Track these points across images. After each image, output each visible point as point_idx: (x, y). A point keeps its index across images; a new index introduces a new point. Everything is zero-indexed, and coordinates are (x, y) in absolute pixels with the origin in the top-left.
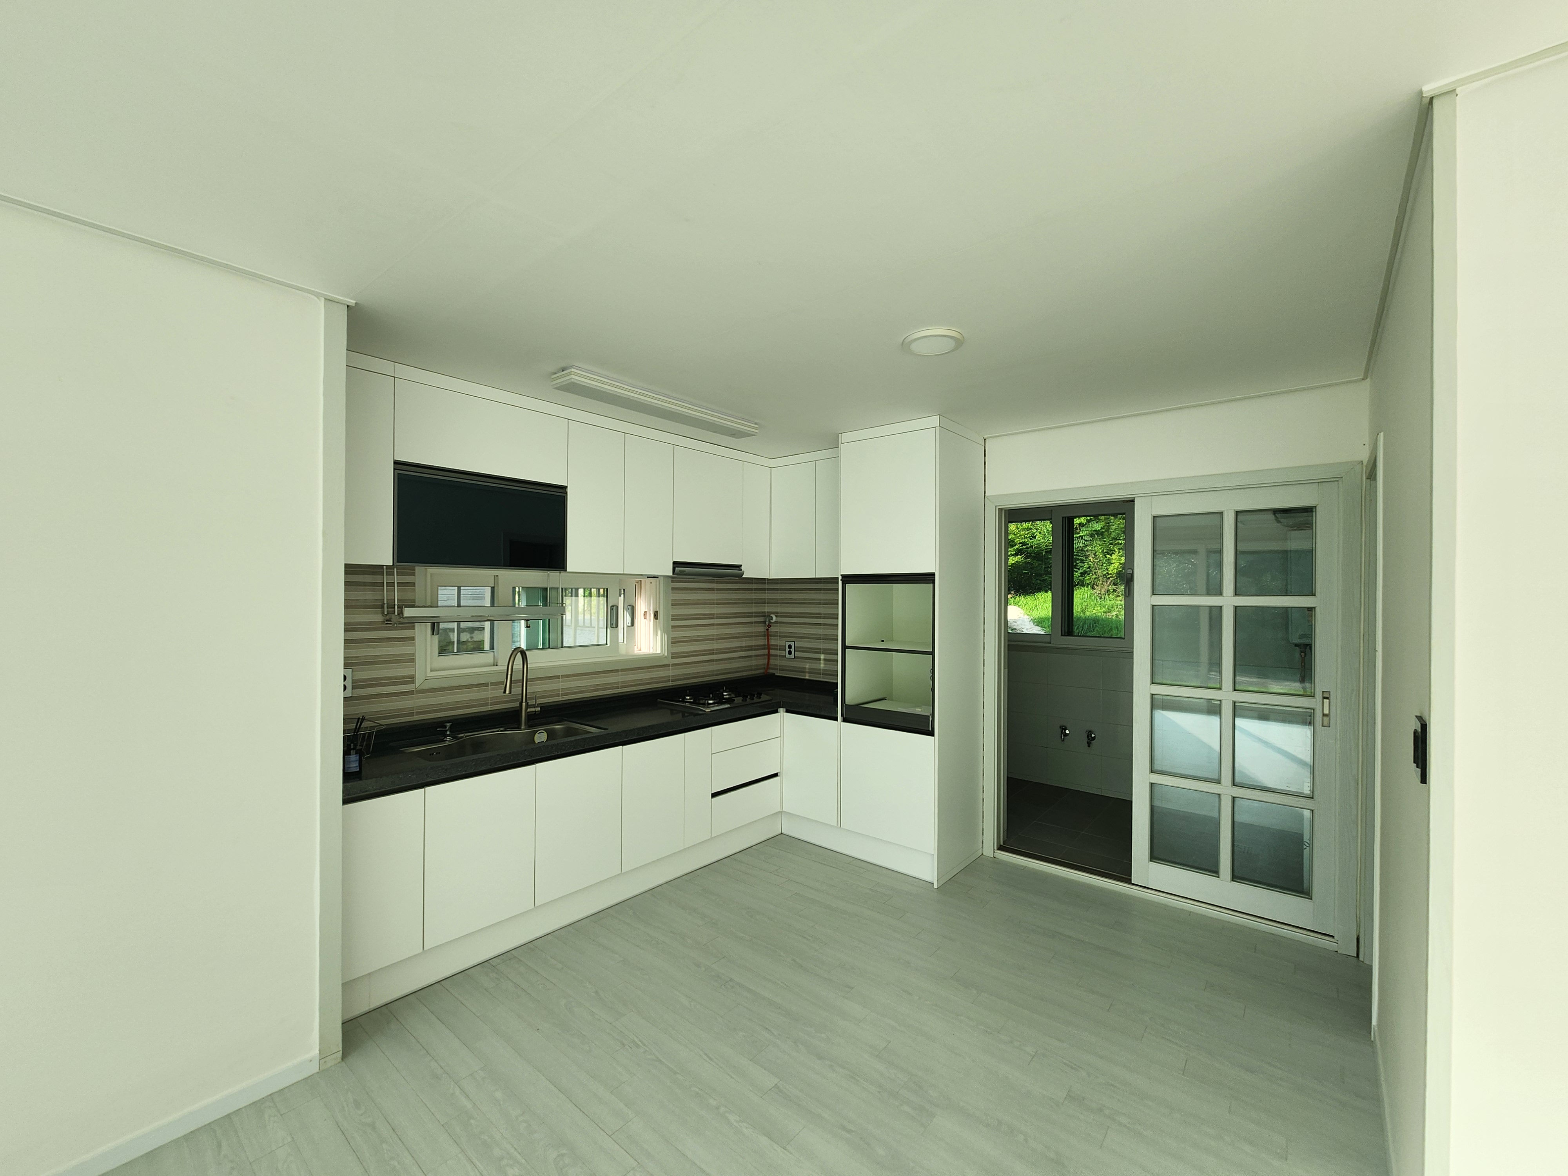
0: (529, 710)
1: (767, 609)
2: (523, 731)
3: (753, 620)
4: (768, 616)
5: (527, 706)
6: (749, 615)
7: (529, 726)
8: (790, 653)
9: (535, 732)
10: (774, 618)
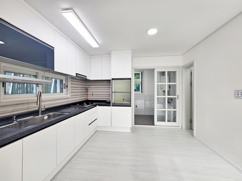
0: (42, 110)
1: (86, 87)
2: (40, 116)
3: (84, 89)
4: (87, 88)
5: (41, 109)
6: (84, 88)
7: (42, 115)
8: (92, 95)
9: (44, 116)
10: (88, 89)
